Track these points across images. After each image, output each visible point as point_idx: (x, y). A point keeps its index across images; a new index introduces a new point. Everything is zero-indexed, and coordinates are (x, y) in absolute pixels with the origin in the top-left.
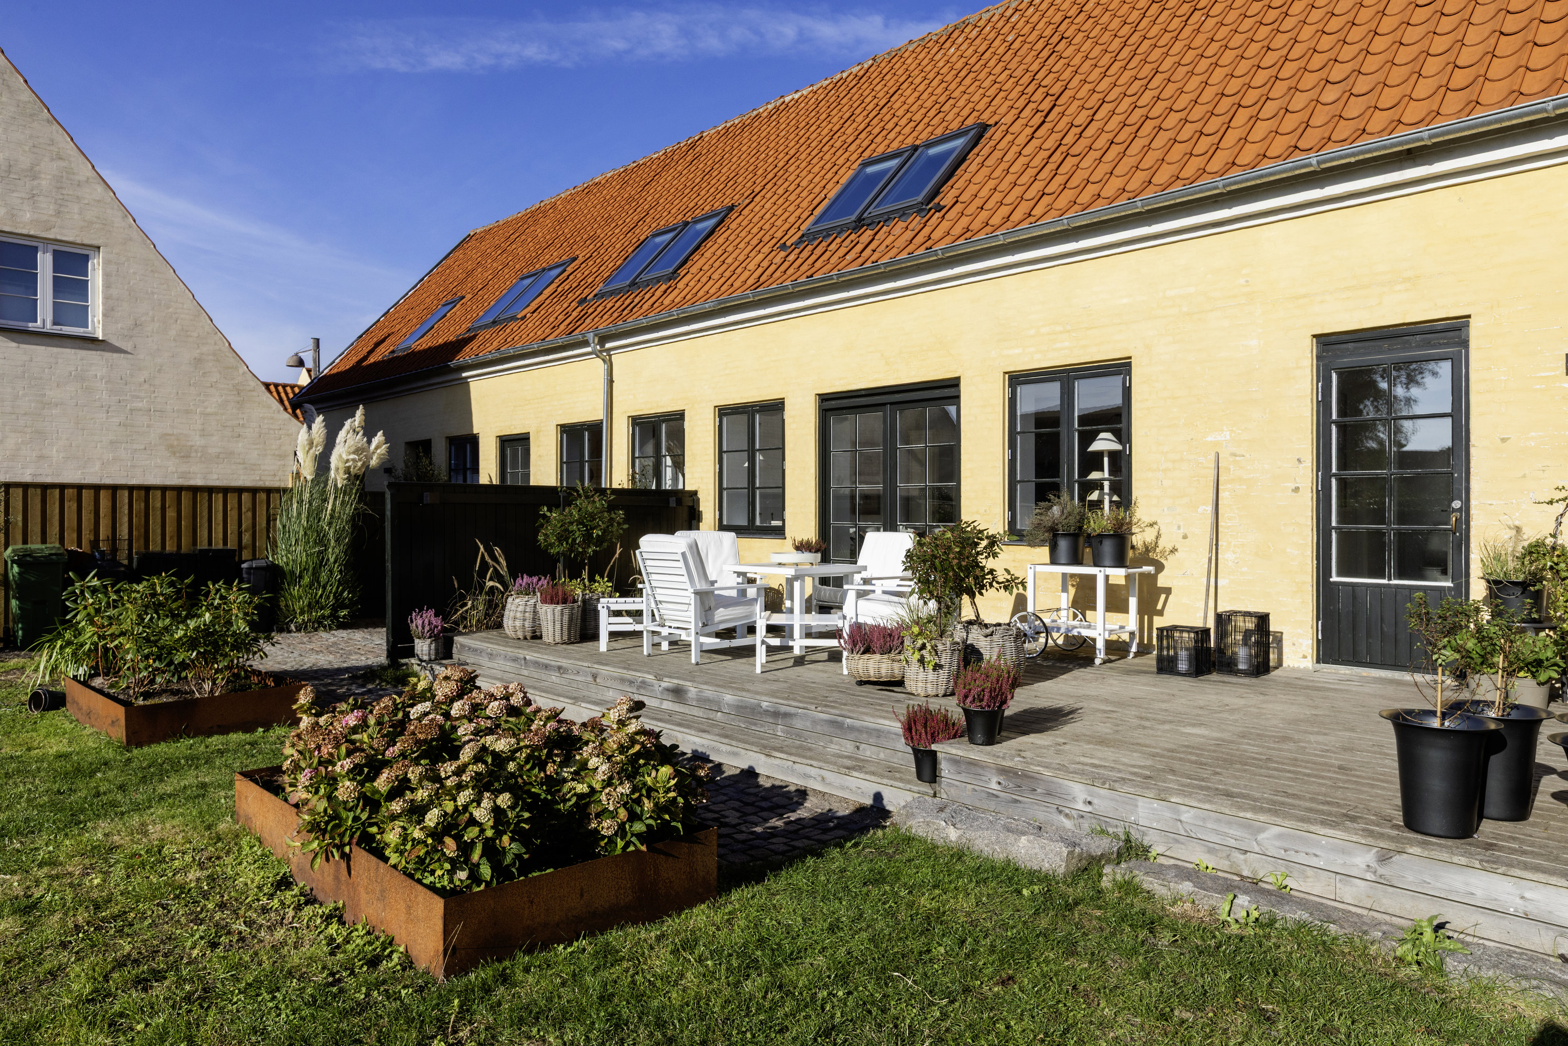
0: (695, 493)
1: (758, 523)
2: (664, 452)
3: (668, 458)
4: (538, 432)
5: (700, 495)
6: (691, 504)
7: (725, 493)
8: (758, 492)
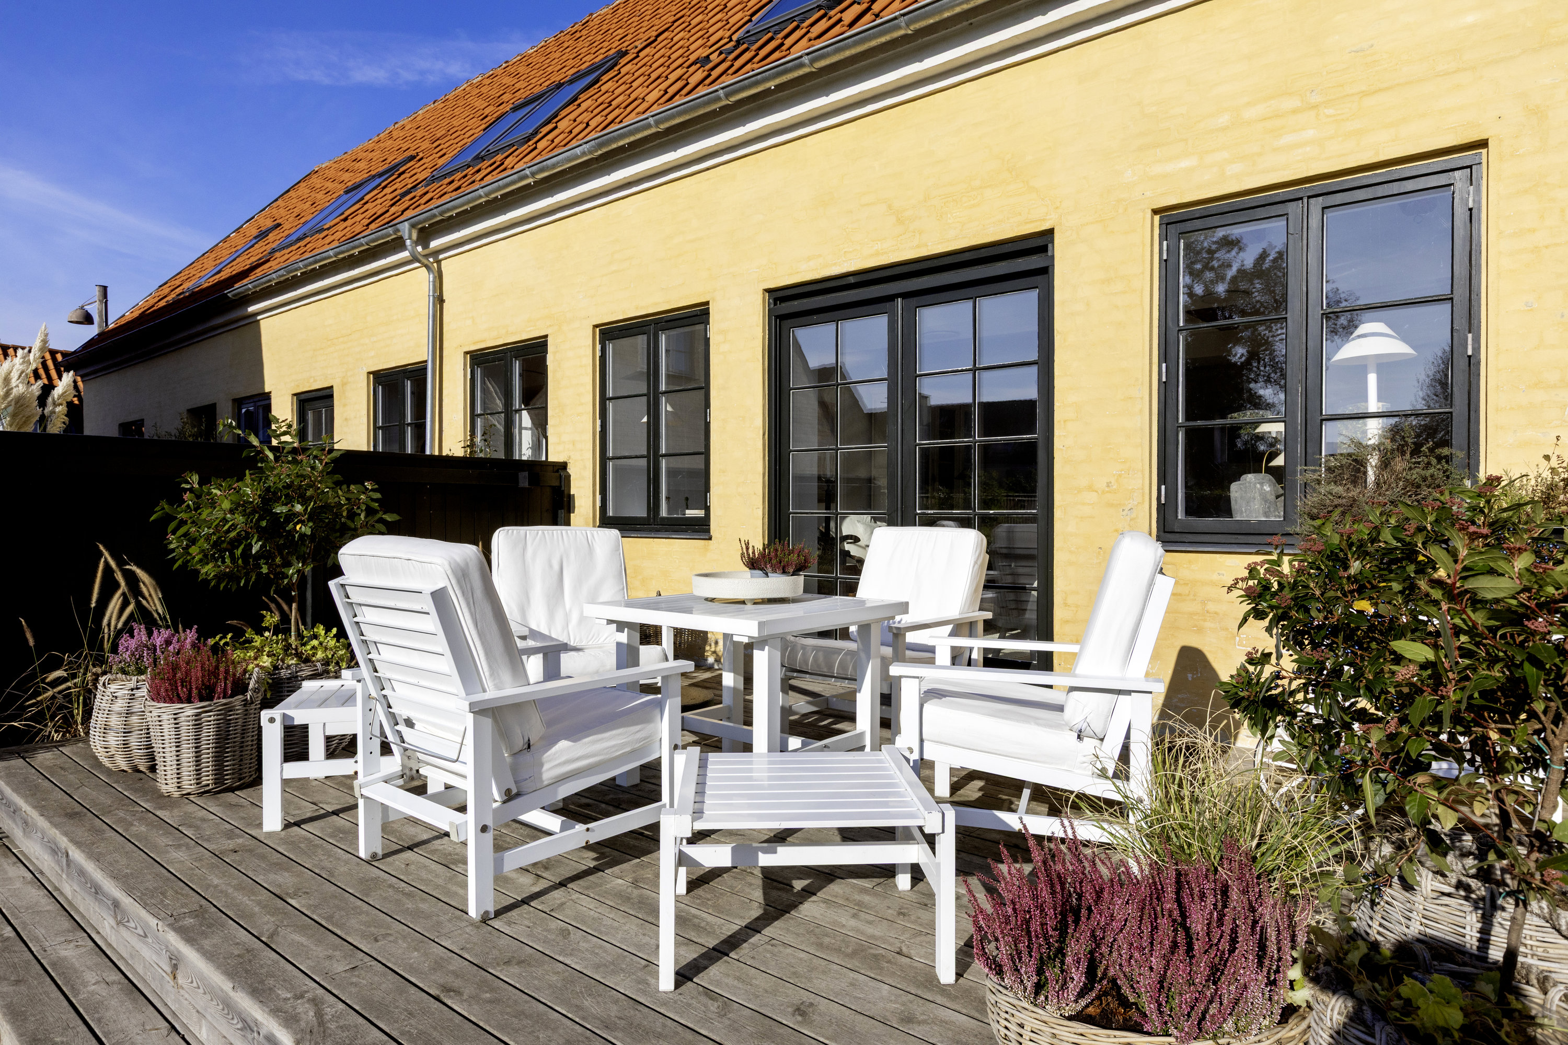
0: (563, 466)
1: (664, 513)
2: (517, 404)
3: (525, 414)
4: (344, 384)
5: (571, 470)
6: (555, 483)
7: (611, 465)
8: (664, 463)
